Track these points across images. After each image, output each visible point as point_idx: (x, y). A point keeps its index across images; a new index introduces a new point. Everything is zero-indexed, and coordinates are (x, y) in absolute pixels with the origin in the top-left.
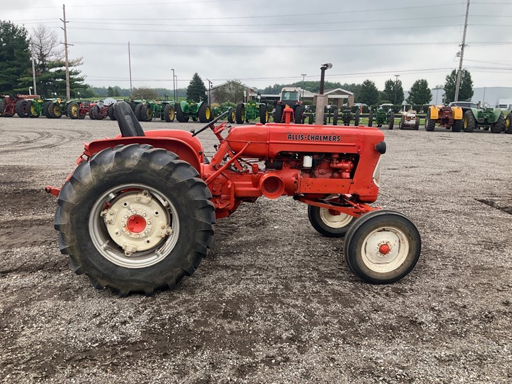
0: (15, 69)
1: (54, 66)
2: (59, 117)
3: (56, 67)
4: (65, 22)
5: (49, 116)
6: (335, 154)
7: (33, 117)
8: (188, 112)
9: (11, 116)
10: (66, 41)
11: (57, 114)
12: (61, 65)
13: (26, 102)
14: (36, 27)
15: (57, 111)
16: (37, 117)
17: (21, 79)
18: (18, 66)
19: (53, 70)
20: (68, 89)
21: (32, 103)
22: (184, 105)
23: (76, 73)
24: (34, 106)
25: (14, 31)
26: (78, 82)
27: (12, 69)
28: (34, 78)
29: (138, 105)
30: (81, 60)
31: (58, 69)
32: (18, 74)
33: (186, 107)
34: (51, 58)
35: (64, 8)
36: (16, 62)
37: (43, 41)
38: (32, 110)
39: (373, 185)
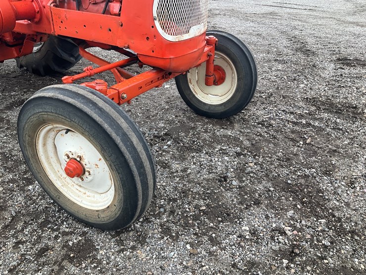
39: (157, 35)
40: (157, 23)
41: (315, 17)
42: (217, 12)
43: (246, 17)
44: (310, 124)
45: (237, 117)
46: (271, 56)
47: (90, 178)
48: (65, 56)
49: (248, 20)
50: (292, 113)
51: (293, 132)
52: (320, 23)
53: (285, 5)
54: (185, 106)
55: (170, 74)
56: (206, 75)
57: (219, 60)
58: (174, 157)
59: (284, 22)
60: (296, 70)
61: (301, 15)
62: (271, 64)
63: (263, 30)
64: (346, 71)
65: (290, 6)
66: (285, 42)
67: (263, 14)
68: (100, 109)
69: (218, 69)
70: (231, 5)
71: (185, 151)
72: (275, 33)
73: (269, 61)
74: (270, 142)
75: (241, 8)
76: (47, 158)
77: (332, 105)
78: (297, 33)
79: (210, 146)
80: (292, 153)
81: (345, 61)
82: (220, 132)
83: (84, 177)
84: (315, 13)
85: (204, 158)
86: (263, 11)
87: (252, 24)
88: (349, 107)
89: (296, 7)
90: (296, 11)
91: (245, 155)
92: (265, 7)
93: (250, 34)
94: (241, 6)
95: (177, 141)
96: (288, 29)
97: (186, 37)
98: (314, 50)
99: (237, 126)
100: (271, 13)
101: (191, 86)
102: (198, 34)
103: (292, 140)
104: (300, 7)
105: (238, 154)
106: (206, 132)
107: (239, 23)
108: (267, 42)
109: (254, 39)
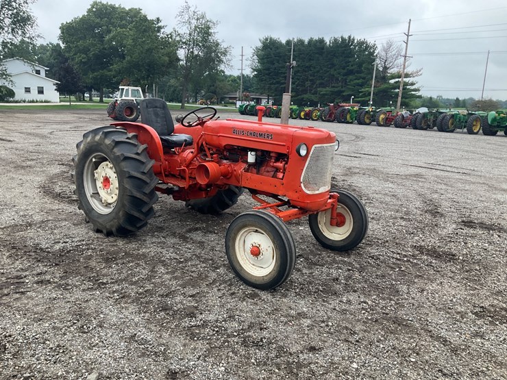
0: (360, 81)
1: (393, 77)
2: (369, 124)
3: (394, 78)
4: (408, 36)
5: (360, 123)
6: (272, 152)
7: (348, 123)
8: (496, 124)
9: (332, 121)
10: (406, 53)
11: (367, 121)
12: (400, 77)
13: (345, 109)
14: (385, 42)
15: (367, 118)
16: (351, 123)
17: (363, 90)
18: (364, 78)
19: (392, 81)
20: (400, 99)
21: (349, 110)
22: (493, 117)
23: (413, 84)
24: (350, 113)
25: (367, 47)
26: (413, 93)
27: (357, 81)
28: (373, 89)
29: (442, 115)
30: (420, 71)
31: (397, 80)
32: (362, 85)
33: (494, 119)
34: (393, 71)
35: (410, 23)
36: (362, 75)
37: (389, 55)
38: (348, 117)
39: (302, 190)
40: (302, 185)
41: (466, 182)
42: (357, 171)
43: (387, 178)
44: (409, 261)
45: (354, 252)
46: (399, 215)
47: (262, 257)
48: (227, 200)
49: (388, 180)
50: (399, 254)
51: (394, 264)
52: (467, 187)
53: (437, 167)
54: (314, 241)
55: (306, 212)
56: (331, 219)
57: (340, 209)
58: (304, 267)
59: (427, 185)
60: (418, 227)
61: (449, 178)
62: (396, 221)
63: (400, 191)
64: (464, 232)
65: (442, 168)
66: (418, 204)
67: (407, 176)
68: (275, 220)
69: (340, 215)
70: (374, 164)
71: (311, 265)
72: (412, 195)
73: (396, 218)
74: (374, 267)
75: (384, 168)
76: (239, 248)
77: (435, 252)
78: (435, 196)
79: (330, 264)
80: (388, 274)
81: (469, 224)
82: (339, 258)
83: (259, 257)
84: (468, 178)
85: (324, 269)
86: (407, 173)
87: (391, 185)
88: (449, 255)
89: (449, 169)
90: (447, 174)
91: (353, 271)
92: (413, 169)
93: (386, 194)
94: (385, 166)
95: (307, 259)
96: (428, 192)
97: (317, 192)
98: (444, 212)
99: (352, 256)
100: (417, 175)
101: (320, 226)
102: (324, 191)
103: (392, 268)
104: (453, 170)
105: (349, 270)
106: (329, 257)
107: (376, 183)
108: (400, 203)
109: (388, 199)
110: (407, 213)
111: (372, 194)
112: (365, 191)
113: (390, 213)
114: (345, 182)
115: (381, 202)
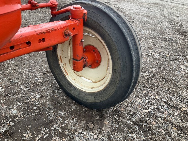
41: (186, 9)
43: (141, 4)
46: (156, 34)
49: (142, 6)
59: (166, 10)
60: (177, 49)
61: (177, 7)
62: (155, 41)
63: (151, 13)
65: (169, 1)
66: (167, 24)
67: (152, 4)
78: (175, 18)
84: (186, 7)
86: (152, 2)
87: (144, 9)
90: (173, 4)
93: (142, 15)
96: (169, 14)
100: (158, 4)
101: (61, 65)
107: (136, 7)
108: (153, 22)
109: (145, 19)
110: (162, 32)
111: (134, 14)
112: (128, 12)
113: (148, 32)
114: (115, 6)
115: (140, 22)
